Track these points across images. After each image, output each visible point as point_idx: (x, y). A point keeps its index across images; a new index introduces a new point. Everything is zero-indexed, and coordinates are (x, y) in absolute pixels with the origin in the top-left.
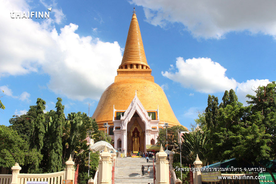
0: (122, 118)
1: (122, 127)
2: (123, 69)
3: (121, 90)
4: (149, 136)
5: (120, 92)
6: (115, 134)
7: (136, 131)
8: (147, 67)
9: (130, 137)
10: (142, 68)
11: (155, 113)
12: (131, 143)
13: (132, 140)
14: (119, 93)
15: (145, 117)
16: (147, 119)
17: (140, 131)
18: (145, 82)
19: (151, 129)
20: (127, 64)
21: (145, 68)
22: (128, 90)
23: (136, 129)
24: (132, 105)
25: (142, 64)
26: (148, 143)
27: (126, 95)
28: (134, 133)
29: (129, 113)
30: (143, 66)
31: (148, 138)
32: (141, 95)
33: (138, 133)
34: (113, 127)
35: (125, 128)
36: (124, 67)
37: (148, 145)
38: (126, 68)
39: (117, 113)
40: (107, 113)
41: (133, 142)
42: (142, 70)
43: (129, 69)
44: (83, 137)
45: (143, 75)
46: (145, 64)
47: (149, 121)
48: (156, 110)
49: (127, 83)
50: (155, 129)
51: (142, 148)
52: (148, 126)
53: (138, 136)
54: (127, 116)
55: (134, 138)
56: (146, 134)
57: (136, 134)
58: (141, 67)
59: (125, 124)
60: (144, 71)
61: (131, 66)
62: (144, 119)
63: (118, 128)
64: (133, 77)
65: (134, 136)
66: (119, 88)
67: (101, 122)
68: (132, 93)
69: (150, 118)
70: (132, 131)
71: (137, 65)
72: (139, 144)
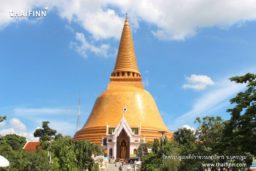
0: (113, 133)
1: (113, 140)
2: (115, 77)
3: (114, 98)
4: (132, 147)
5: (113, 99)
6: (108, 145)
7: (124, 142)
8: (137, 74)
9: (119, 146)
10: (133, 76)
11: (138, 128)
12: (120, 151)
13: (121, 148)
14: (111, 101)
15: (130, 133)
16: (131, 134)
17: (127, 142)
18: (135, 90)
19: (134, 142)
20: (119, 71)
21: (135, 75)
22: (120, 98)
23: (124, 140)
24: (121, 123)
25: (133, 71)
26: (132, 152)
27: (117, 103)
28: (122, 143)
29: (118, 130)
30: (134, 73)
31: (132, 149)
32: (131, 103)
33: (125, 143)
34: (107, 139)
35: (115, 141)
36: (116, 75)
37: (131, 154)
38: (118, 75)
39: (109, 128)
40: (101, 119)
41: (121, 150)
42: (133, 78)
43: (121, 77)
44: (90, 155)
45: (134, 82)
46: (136, 72)
47: (133, 136)
48: (139, 127)
49: (119, 91)
50: (137, 142)
51: (128, 155)
52: (132, 140)
53: (125, 145)
54: (117, 132)
55: (122, 147)
56: (130, 146)
57: (123, 144)
58: (132, 74)
59: (115, 139)
60: (135, 78)
61: (123, 73)
62: (129, 134)
63: (110, 141)
64: (125, 85)
65: (122, 145)
66: (111, 96)
67: (96, 127)
68: (123, 101)
69: (133, 134)
70: (120, 142)
71: (129, 73)
72: (125, 151)
